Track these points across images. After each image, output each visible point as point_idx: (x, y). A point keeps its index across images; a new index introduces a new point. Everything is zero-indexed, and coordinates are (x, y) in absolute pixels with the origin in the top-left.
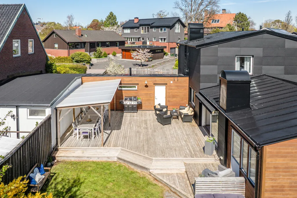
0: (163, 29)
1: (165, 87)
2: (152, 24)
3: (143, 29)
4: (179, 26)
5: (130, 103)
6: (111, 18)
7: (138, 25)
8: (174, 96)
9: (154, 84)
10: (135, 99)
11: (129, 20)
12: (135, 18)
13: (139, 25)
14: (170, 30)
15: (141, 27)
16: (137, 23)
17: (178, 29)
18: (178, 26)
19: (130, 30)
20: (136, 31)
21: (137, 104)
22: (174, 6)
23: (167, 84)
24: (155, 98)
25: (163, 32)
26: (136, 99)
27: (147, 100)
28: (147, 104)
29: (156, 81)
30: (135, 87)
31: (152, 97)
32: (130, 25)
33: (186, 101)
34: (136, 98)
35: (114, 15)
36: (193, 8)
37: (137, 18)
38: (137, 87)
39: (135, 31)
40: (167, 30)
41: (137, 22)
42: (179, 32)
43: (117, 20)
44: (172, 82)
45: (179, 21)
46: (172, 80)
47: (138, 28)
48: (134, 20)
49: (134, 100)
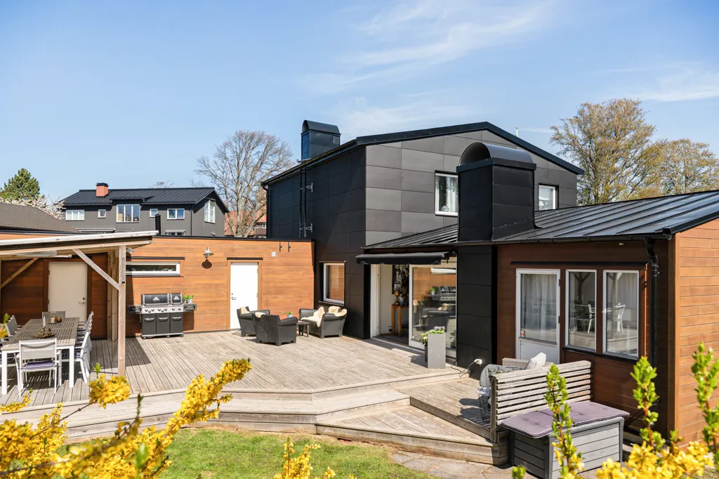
0: (176, 212)
1: (255, 267)
2: (146, 199)
3: (121, 211)
4: (214, 208)
5: (162, 309)
6: (22, 184)
7: (107, 201)
8: (280, 291)
9: (228, 259)
10: (176, 298)
11: (81, 191)
12: (99, 185)
13: (111, 201)
14: (194, 213)
15: (117, 207)
16: (105, 197)
17: (211, 214)
18: (212, 208)
19: (83, 215)
20: (102, 215)
21: (182, 311)
22: (198, 168)
23: (261, 259)
24: (231, 296)
25: (176, 218)
26: (179, 297)
27: (210, 302)
28: (209, 315)
29: (233, 250)
30: (174, 268)
31: (223, 293)
32: (83, 202)
33: (308, 301)
34: (181, 295)
35: (31, 178)
36: (243, 174)
37: (106, 185)
38: (178, 267)
39: (99, 216)
40: (186, 214)
41: (103, 195)
42: (214, 222)
43: (40, 192)
44: (274, 254)
45: (213, 196)
46: (274, 249)
47: (108, 208)
48: (95, 191)
49: (174, 301)
